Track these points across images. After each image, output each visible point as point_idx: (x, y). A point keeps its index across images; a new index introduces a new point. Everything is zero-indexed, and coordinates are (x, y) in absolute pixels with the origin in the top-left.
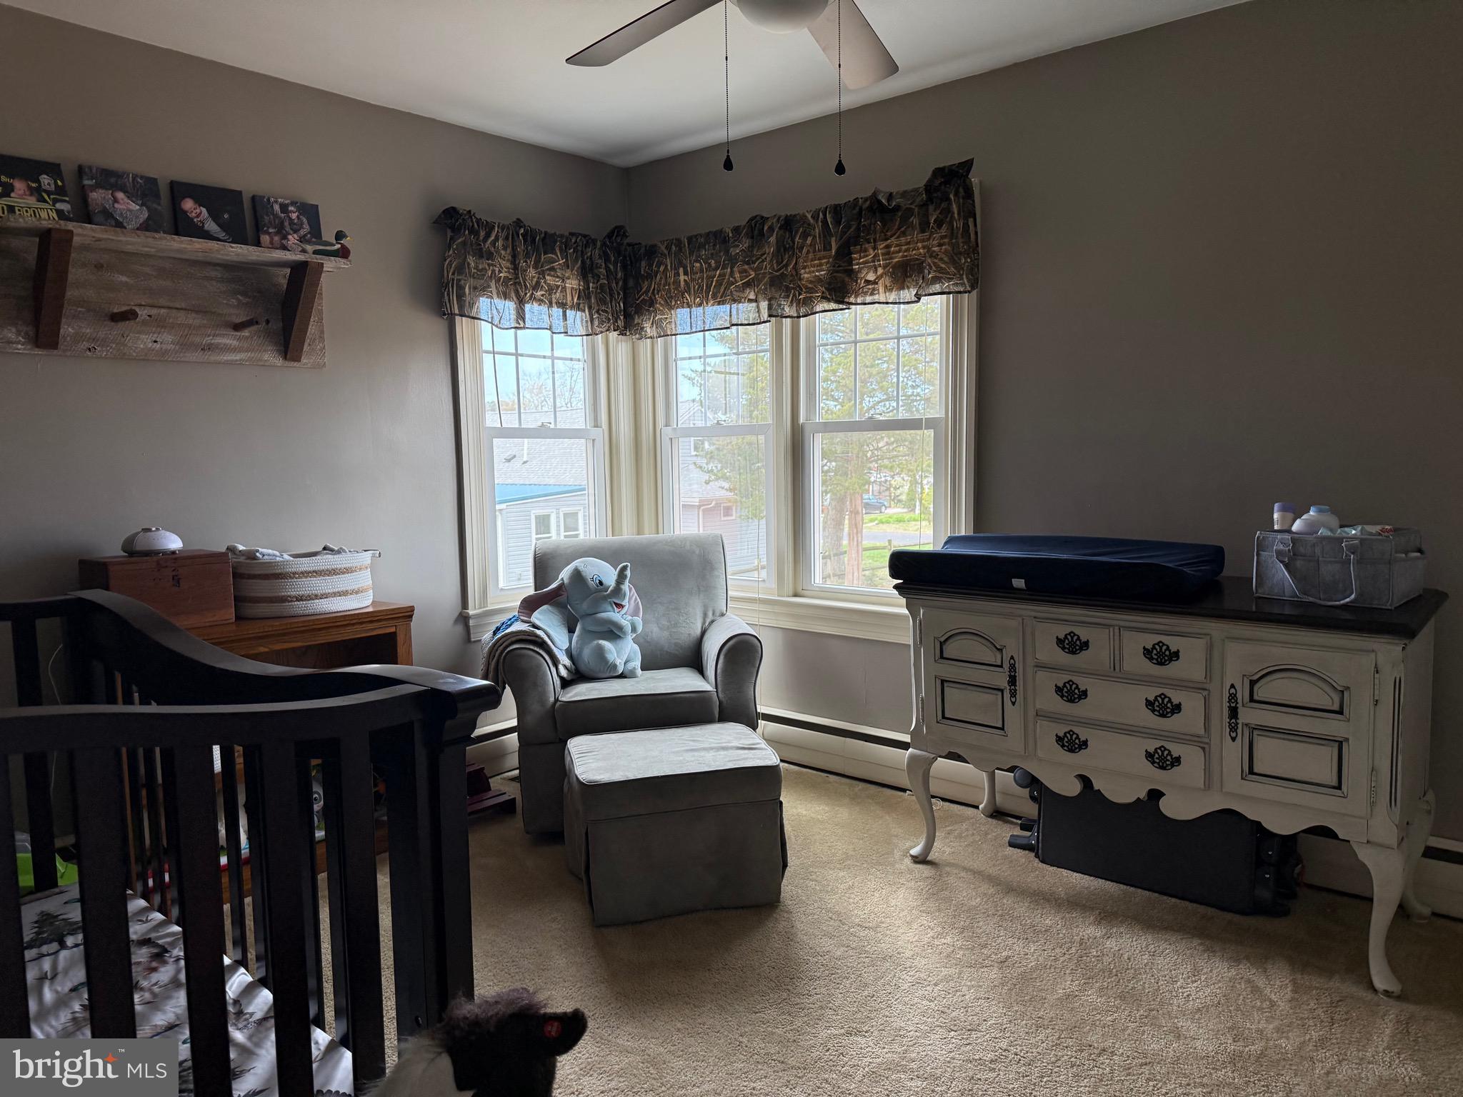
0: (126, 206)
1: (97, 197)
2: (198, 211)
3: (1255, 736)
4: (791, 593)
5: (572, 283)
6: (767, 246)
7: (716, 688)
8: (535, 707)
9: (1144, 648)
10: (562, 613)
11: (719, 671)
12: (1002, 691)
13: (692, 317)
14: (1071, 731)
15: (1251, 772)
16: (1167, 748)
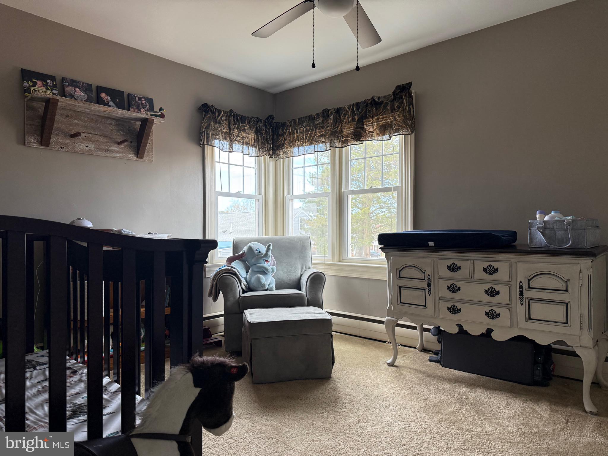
0: (79, 93)
1: (68, 89)
2: (107, 98)
3: (531, 303)
4: (338, 261)
5: (252, 136)
6: (329, 120)
7: (306, 293)
8: (231, 299)
9: (484, 268)
10: (244, 264)
11: (307, 287)
12: (425, 290)
13: (299, 149)
14: (454, 305)
15: (530, 318)
16: (494, 310)
